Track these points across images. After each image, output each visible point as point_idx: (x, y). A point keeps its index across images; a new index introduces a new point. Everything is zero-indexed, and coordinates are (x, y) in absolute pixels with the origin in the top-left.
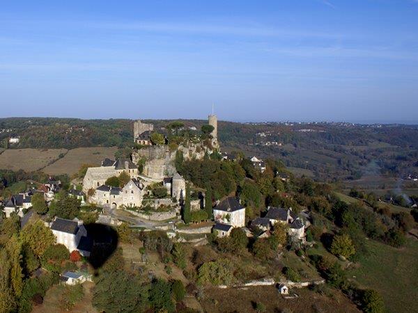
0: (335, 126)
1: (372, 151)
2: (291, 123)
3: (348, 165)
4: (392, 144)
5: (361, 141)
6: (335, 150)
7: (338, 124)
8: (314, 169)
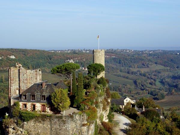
0: (120, 52)
1: (153, 72)
2: (86, 50)
3: (142, 86)
4: (164, 66)
5: (143, 64)
6: (128, 73)
7: (122, 51)
8: (120, 90)
